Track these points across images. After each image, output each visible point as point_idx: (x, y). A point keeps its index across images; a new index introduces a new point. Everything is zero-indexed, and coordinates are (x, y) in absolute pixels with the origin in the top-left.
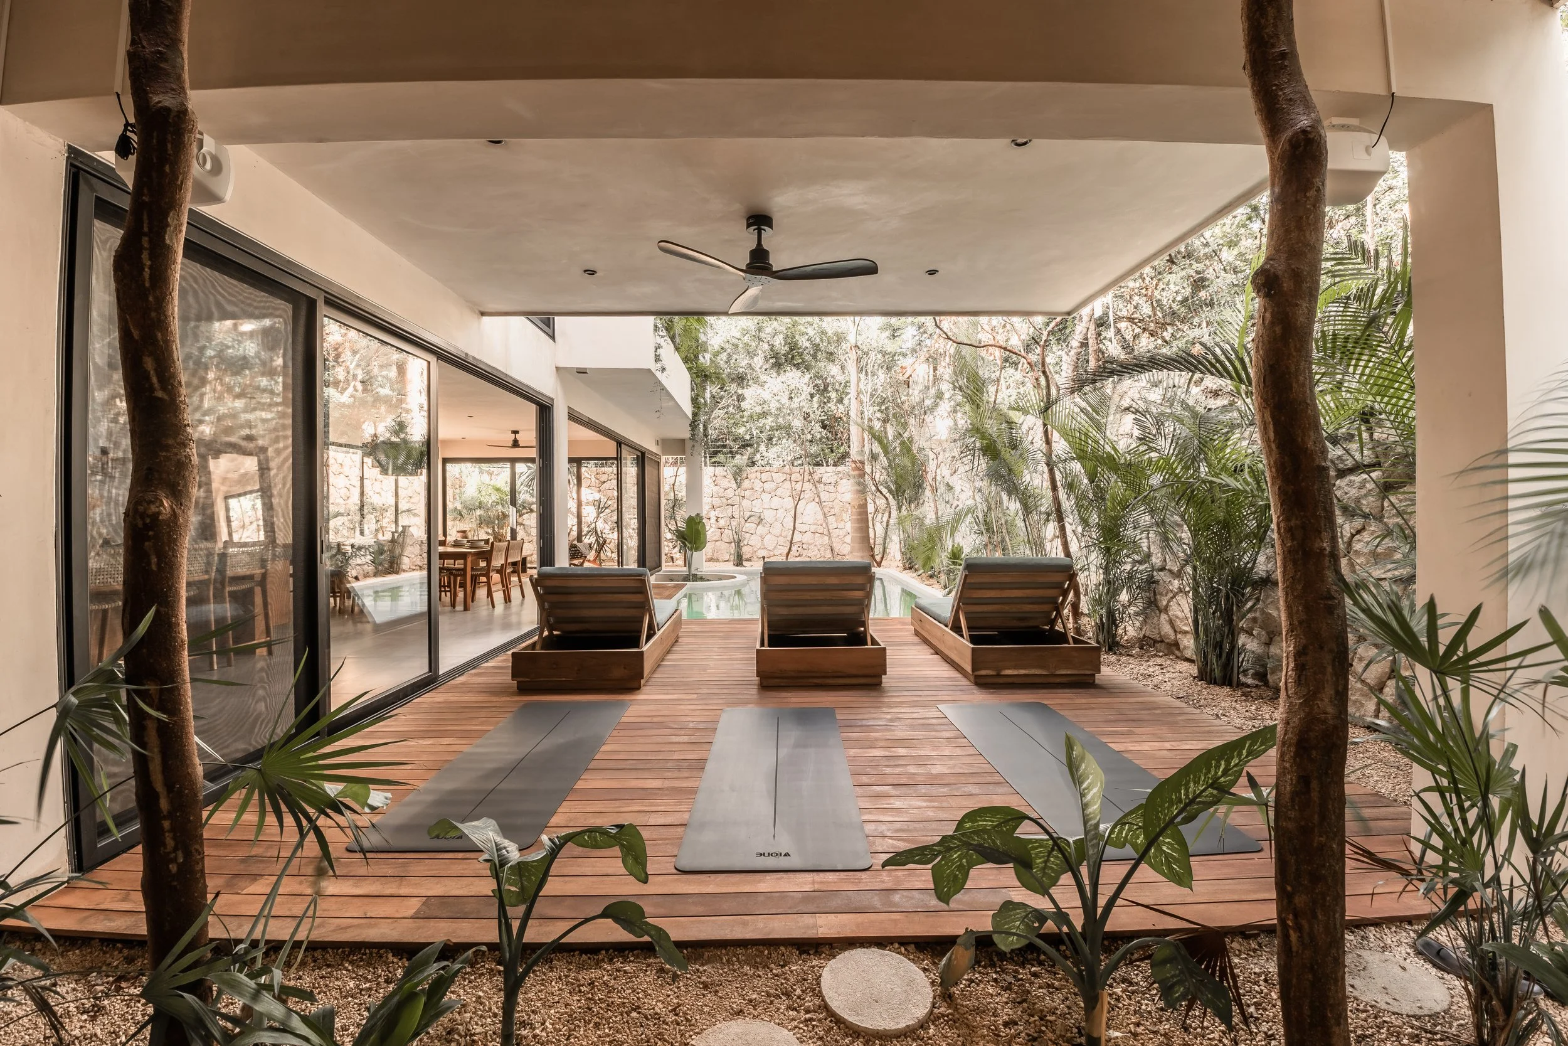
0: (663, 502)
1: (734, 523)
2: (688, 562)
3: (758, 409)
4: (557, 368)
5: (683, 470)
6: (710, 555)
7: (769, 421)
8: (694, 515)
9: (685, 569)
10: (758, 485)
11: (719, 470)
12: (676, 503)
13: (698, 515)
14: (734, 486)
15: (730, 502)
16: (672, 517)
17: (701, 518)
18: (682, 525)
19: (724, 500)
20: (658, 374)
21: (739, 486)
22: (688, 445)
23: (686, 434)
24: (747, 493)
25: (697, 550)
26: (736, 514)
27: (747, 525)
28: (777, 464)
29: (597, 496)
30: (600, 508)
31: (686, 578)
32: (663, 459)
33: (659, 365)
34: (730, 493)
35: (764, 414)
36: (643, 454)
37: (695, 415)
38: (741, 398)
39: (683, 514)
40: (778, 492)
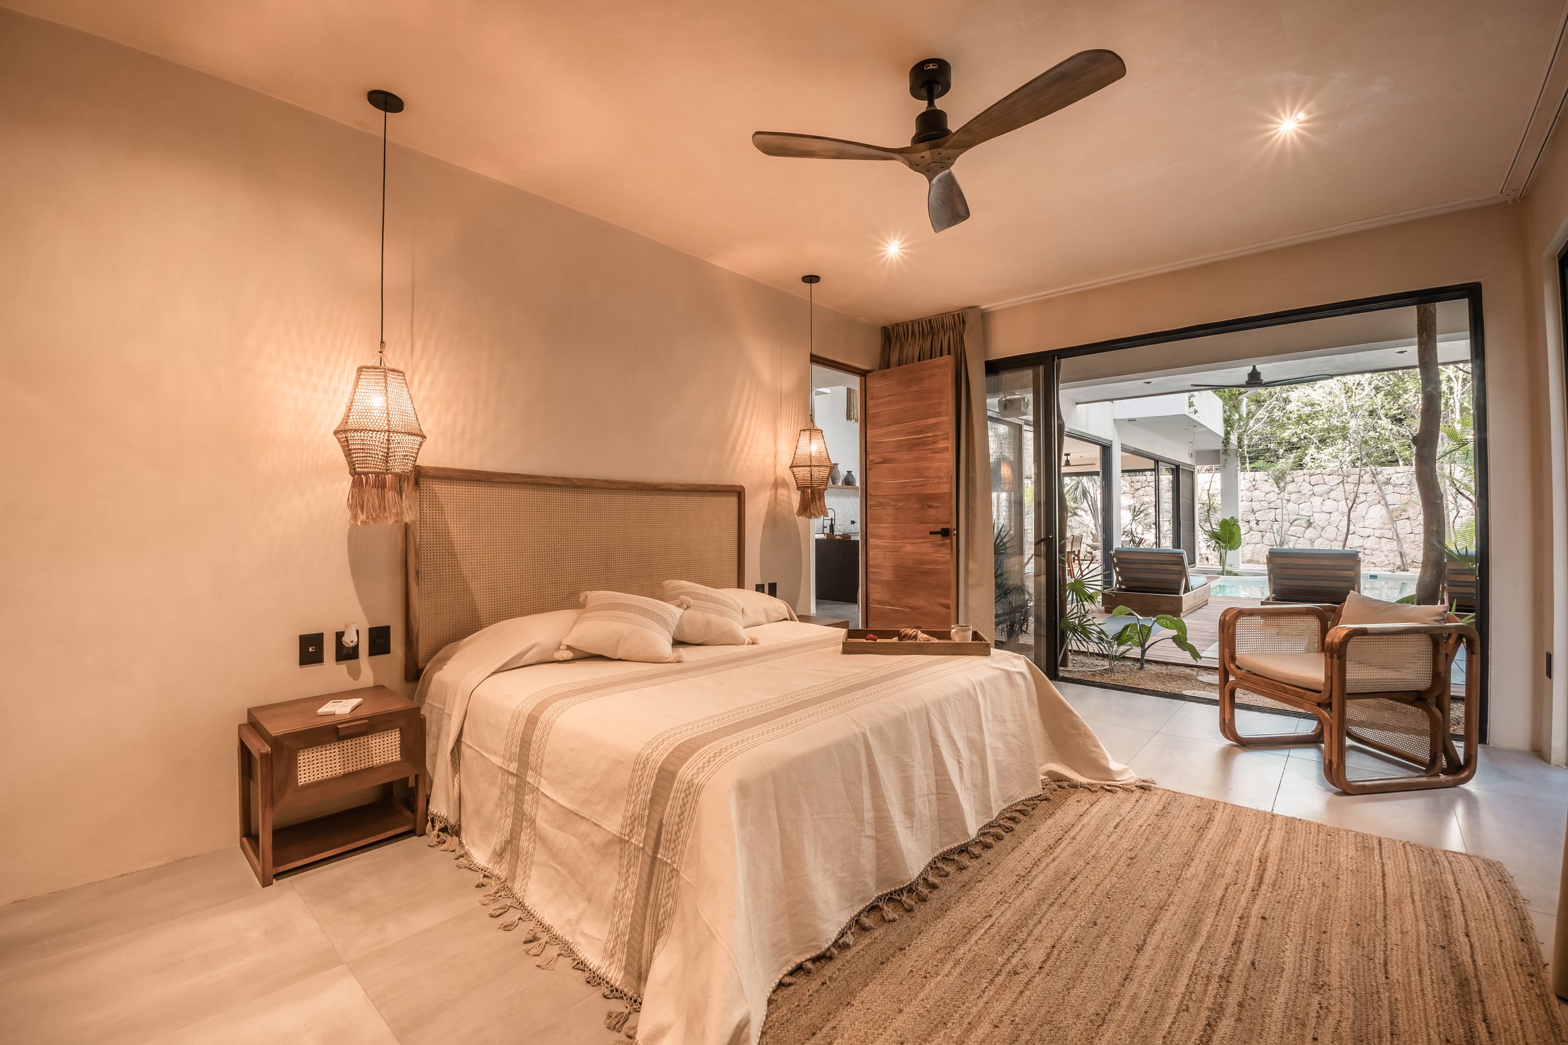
0: (1197, 506)
1: (1276, 526)
2: (1222, 561)
3: (1307, 410)
4: (1114, 420)
5: (1218, 476)
6: (1249, 557)
7: (1319, 423)
8: (1228, 518)
9: (1221, 567)
10: (1306, 488)
11: (1259, 475)
12: (1210, 509)
13: (1232, 518)
14: (1277, 490)
15: (1272, 505)
16: (1208, 519)
17: (1237, 521)
18: (1217, 529)
19: (1265, 504)
20: (1192, 416)
21: (1282, 490)
22: (1222, 457)
23: (1220, 447)
24: (1293, 496)
25: (1231, 549)
26: (1279, 518)
27: (1292, 528)
28: (1333, 466)
29: (1132, 502)
30: (1136, 512)
31: (1222, 573)
32: (1198, 467)
33: (1192, 409)
34: (1272, 497)
35: (1313, 416)
36: (1178, 467)
37: (1227, 433)
38: (1287, 401)
39: (1217, 518)
40: (1333, 495)
